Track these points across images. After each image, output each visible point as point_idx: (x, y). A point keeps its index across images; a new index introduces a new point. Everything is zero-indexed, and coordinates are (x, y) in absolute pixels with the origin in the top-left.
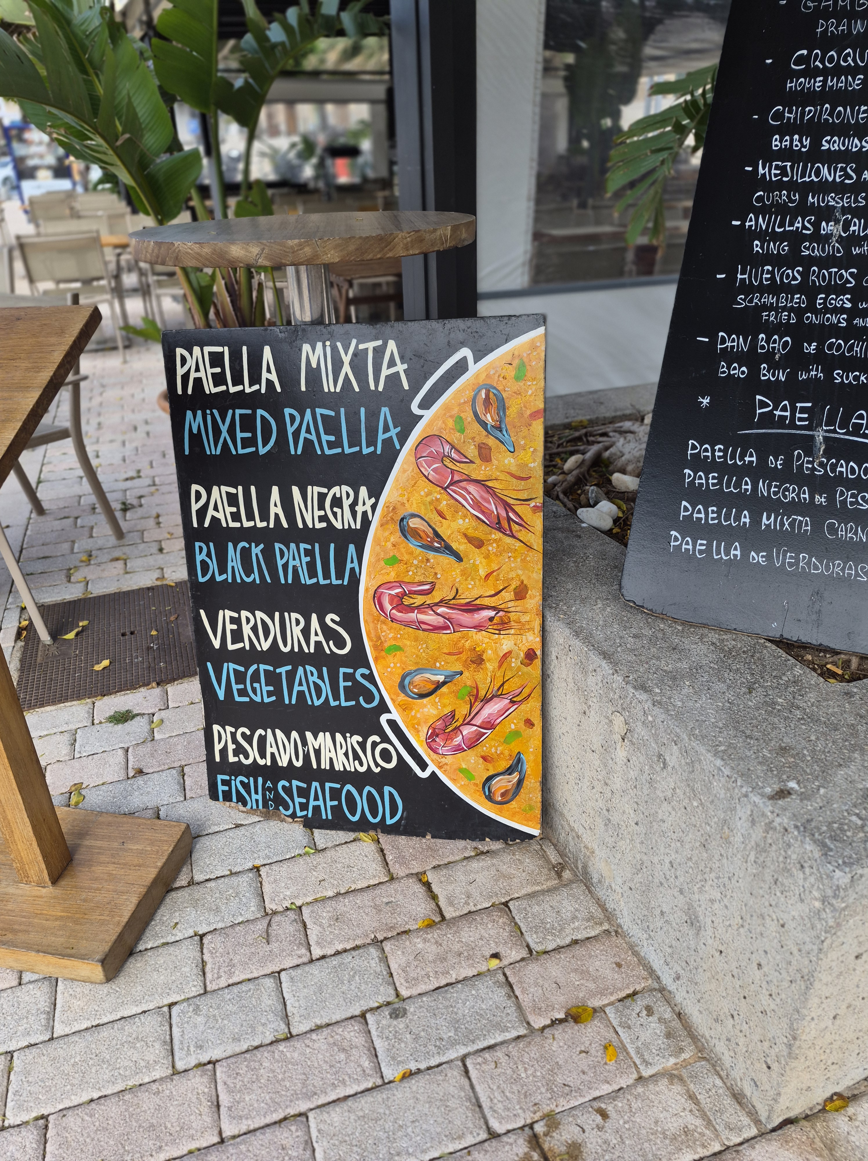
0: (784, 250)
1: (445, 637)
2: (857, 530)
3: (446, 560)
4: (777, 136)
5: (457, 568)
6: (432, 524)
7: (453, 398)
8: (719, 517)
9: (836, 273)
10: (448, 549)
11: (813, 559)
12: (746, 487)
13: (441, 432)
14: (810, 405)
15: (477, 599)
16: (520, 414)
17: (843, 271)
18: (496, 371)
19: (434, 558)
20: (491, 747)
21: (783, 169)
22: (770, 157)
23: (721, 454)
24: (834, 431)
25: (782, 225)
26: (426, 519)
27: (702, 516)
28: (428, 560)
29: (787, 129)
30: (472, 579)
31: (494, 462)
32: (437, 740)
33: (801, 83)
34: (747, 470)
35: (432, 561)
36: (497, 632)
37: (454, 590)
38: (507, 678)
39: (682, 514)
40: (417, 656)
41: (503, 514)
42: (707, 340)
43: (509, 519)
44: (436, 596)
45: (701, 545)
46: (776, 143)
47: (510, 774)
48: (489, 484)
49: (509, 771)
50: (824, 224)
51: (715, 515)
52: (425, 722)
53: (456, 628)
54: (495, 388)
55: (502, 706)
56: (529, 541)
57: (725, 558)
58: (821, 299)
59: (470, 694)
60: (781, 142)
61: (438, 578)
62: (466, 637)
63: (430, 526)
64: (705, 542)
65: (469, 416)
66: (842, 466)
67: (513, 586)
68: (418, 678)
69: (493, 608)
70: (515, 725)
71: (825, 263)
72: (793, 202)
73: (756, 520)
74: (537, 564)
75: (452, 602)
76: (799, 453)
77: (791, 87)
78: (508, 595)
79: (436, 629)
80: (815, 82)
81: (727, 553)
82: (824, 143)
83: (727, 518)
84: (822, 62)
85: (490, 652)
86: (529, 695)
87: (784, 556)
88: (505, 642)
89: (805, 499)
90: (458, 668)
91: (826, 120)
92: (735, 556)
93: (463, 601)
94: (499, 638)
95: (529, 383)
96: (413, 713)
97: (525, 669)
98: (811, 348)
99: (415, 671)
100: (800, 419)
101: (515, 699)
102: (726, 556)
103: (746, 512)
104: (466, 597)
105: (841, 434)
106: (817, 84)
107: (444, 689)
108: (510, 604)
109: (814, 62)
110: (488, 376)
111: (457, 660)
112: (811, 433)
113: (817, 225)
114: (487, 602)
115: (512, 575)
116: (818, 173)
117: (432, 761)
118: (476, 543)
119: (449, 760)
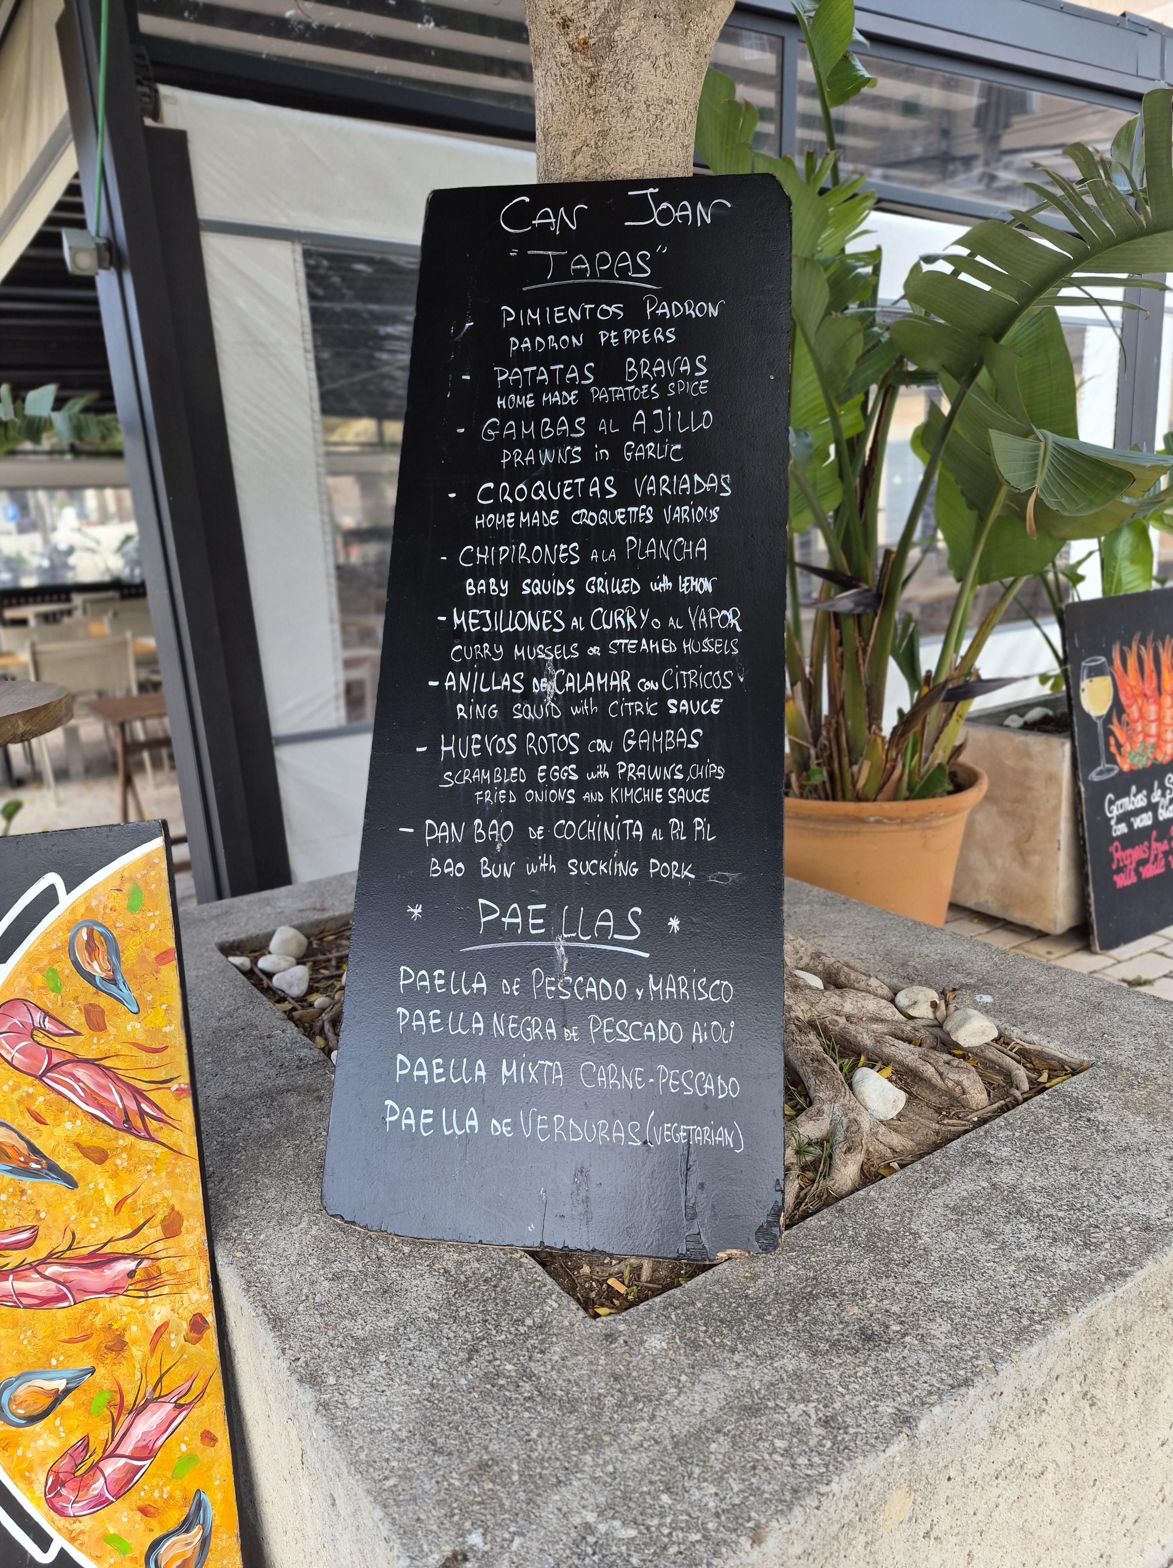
0: (493, 714)
1: (60, 1314)
2: (620, 1074)
3: (51, 1188)
4: (470, 580)
5: (70, 1198)
6: (24, 1134)
7: (41, 944)
8: (446, 1074)
9: (556, 739)
10: (53, 1170)
11: (571, 1122)
12: (478, 1025)
13: (27, 994)
14: (544, 906)
15: (106, 1244)
16: (142, 959)
17: (564, 736)
18: (100, 902)
19: (33, 1187)
20: (152, 1490)
21: (482, 618)
22: (465, 604)
23: (442, 982)
24: (577, 939)
25: (487, 684)
26: (14, 1127)
27: (425, 1073)
28: (23, 1192)
29: (481, 572)
30: (96, 1214)
31: (111, 1029)
32: (64, 1492)
33: (491, 519)
34: (477, 1001)
35: (29, 1192)
36: (142, 1294)
37: (69, 1235)
38: (166, 1368)
39: (399, 1073)
40: (19, 1352)
41: (132, 1106)
42: (412, 830)
43: (142, 1113)
44: (41, 1249)
45: (426, 1116)
46: (470, 588)
47: (187, 1531)
48: (107, 1063)
49: (186, 1526)
50: (535, 680)
51: (441, 1070)
52: (41, 1465)
53: (79, 1297)
54: (100, 925)
55: (163, 1416)
56: (175, 1144)
57: (459, 1133)
58: (542, 771)
59: (110, 1405)
60: (476, 586)
61: (41, 1219)
62: (95, 1310)
63: (22, 1138)
64: (431, 1112)
65: (68, 968)
66: (591, 985)
67: (160, 1217)
68: (22, 1390)
69: (133, 1256)
70: (187, 1444)
71: (542, 727)
72: (496, 656)
73: (494, 1073)
74: (191, 1177)
75: (69, 1254)
76: (538, 972)
77: (480, 525)
78: (153, 1232)
79: (46, 1302)
80: (506, 518)
81: (461, 1126)
82: (524, 587)
83: (457, 1073)
84: (511, 495)
85: (134, 1328)
86: (203, 1392)
87: (534, 1121)
88: (156, 1308)
89: (551, 1035)
90: (87, 1362)
91: (524, 560)
92: (472, 1128)
93: (85, 1252)
94: (146, 1304)
95: (150, 914)
96: (20, 1452)
97: (192, 1348)
98: (538, 833)
99: (17, 1379)
100: (535, 927)
101: (182, 1402)
102: (460, 1130)
103: (480, 1062)
104: (88, 1243)
105: (585, 942)
106: (509, 521)
107: (68, 1402)
108: (158, 1246)
109: (503, 496)
110: (89, 909)
111: (83, 1350)
112: (549, 943)
113: (527, 683)
114: (122, 1247)
115: (156, 1199)
116: (521, 622)
117: (59, 1530)
118: (96, 1156)
119: (86, 1524)
